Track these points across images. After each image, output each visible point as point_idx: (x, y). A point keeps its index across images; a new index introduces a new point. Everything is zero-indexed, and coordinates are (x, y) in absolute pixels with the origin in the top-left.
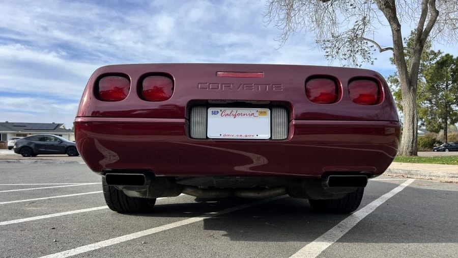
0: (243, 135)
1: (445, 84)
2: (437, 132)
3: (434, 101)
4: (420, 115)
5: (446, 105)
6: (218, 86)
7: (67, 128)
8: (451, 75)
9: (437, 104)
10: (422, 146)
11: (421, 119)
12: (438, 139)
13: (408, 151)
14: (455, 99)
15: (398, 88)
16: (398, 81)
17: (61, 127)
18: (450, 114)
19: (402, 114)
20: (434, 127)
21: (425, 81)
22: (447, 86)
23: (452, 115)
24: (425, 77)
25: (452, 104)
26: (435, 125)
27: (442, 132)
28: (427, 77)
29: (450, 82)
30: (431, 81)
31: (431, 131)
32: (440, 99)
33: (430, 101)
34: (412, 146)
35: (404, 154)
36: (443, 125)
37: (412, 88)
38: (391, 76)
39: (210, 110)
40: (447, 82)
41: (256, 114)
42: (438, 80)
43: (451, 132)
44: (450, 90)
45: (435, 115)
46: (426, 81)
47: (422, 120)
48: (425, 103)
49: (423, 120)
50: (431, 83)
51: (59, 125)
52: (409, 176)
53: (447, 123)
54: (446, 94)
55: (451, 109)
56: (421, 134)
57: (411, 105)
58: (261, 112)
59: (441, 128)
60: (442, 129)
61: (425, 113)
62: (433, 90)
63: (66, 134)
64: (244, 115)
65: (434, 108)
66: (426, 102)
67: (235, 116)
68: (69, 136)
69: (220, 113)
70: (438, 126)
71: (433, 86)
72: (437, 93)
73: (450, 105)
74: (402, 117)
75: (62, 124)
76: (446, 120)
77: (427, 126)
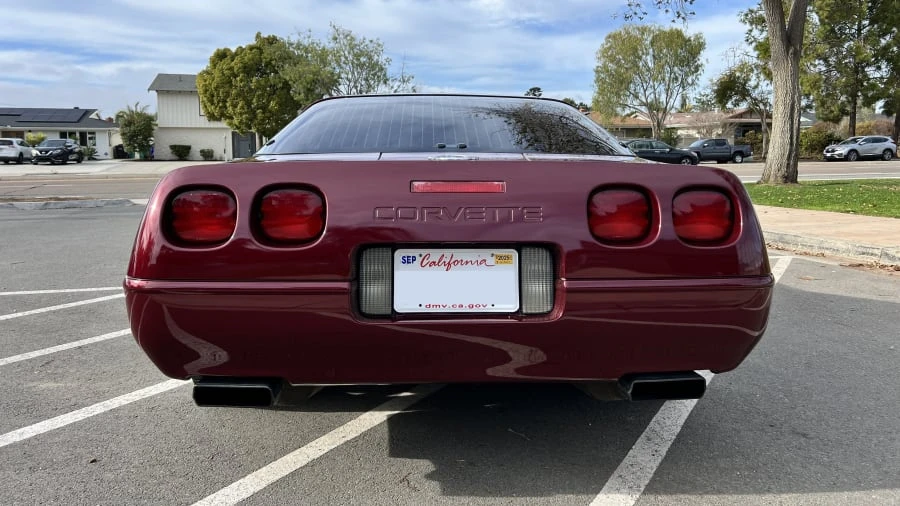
0: (466, 304)
1: (856, 27)
2: (837, 120)
3: (832, 60)
4: (806, 88)
5: (856, 67)
6: (415, 214)
7: (104, 118)
8: (869, 8)
9: (839, 66)
10: (806, 149)
11: (807, 96)
12: (837, 135)
13: (779, 174)
14: (874, 56)
15: (765, 34)
16: (764, 21)
17: (93, 116)
18: (862, 85)
19: (771, 88)
20: (832, 112)
21: (817, 21)
22: (859, 30)
23: (867, 89)
24: (817, 13)
25: (868, 65)
26: (833, 109)
27: (845, 121)
28: (821, 12)
29: (866, 22)
30: (829, 20)
31: (825, 120)
32: (845, 57)
33: (826, 60)
34: (788, 164)
35: (772, 179)
36: (849, 108)
37: (791, 51)
38: (751, 11)
39: (399, 254)
40: (860, 22)
41: (491, 261)
42: (843, 18)
43: (862, 120)
44: (866, 39)
45: (835, 89)
46: (820, 20)
47: (808, 98)
48: (815, 66)
49: (811, 97)
50: (829, 24)
51: (87, 112)
52: (781, 245)
53: (856, 104)
54: (858, 48)
55: (866, 76)
56: (807, 123)
57: (789, 84)
58: (500, 258)
59: (843, 112)
60: (847, 114)
61: (815, 85)
62: (833, 38)
63: (105, 131)
64: (467, 262)
65: (833, 73)
66: (817, 62)
67: (449, 266)
68: (110, 135)
69: (419, 259)
70: (840, 110)
71: (832, 30)
72: (840, 44)
73: (863, 68)
74: (769, 93)
75: (95, 110)
76: (854, 97)
77: (817, 109)
